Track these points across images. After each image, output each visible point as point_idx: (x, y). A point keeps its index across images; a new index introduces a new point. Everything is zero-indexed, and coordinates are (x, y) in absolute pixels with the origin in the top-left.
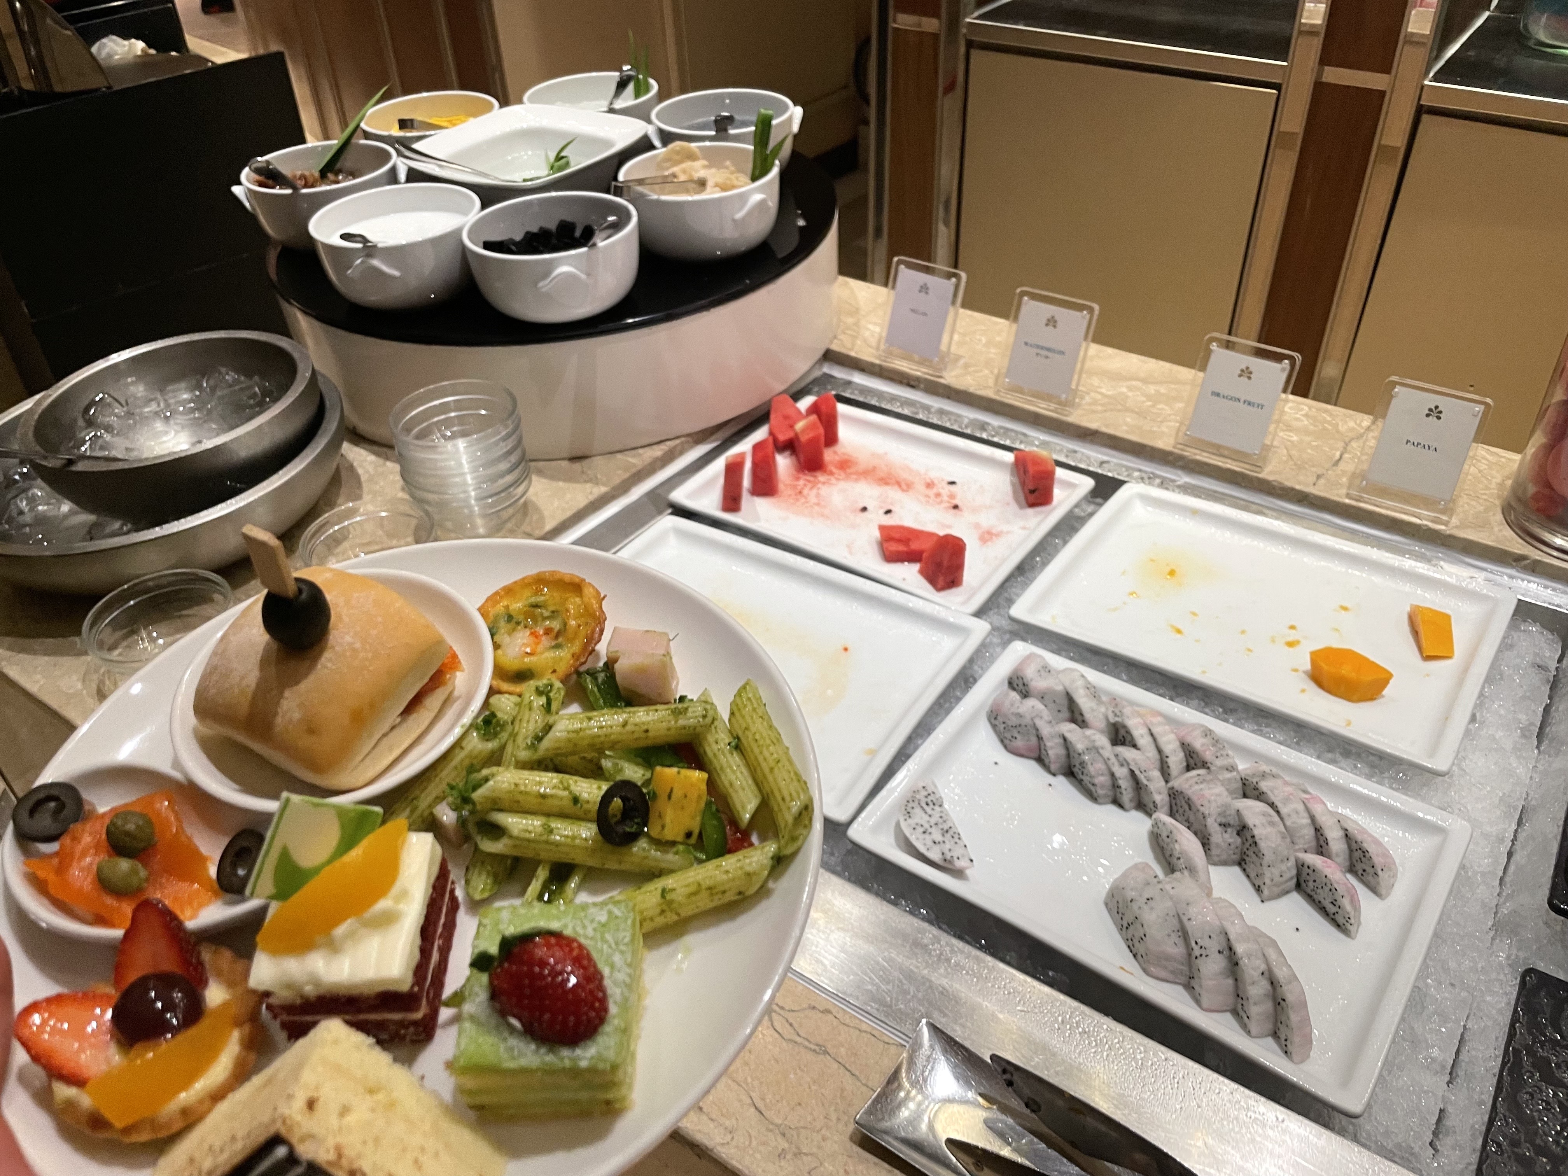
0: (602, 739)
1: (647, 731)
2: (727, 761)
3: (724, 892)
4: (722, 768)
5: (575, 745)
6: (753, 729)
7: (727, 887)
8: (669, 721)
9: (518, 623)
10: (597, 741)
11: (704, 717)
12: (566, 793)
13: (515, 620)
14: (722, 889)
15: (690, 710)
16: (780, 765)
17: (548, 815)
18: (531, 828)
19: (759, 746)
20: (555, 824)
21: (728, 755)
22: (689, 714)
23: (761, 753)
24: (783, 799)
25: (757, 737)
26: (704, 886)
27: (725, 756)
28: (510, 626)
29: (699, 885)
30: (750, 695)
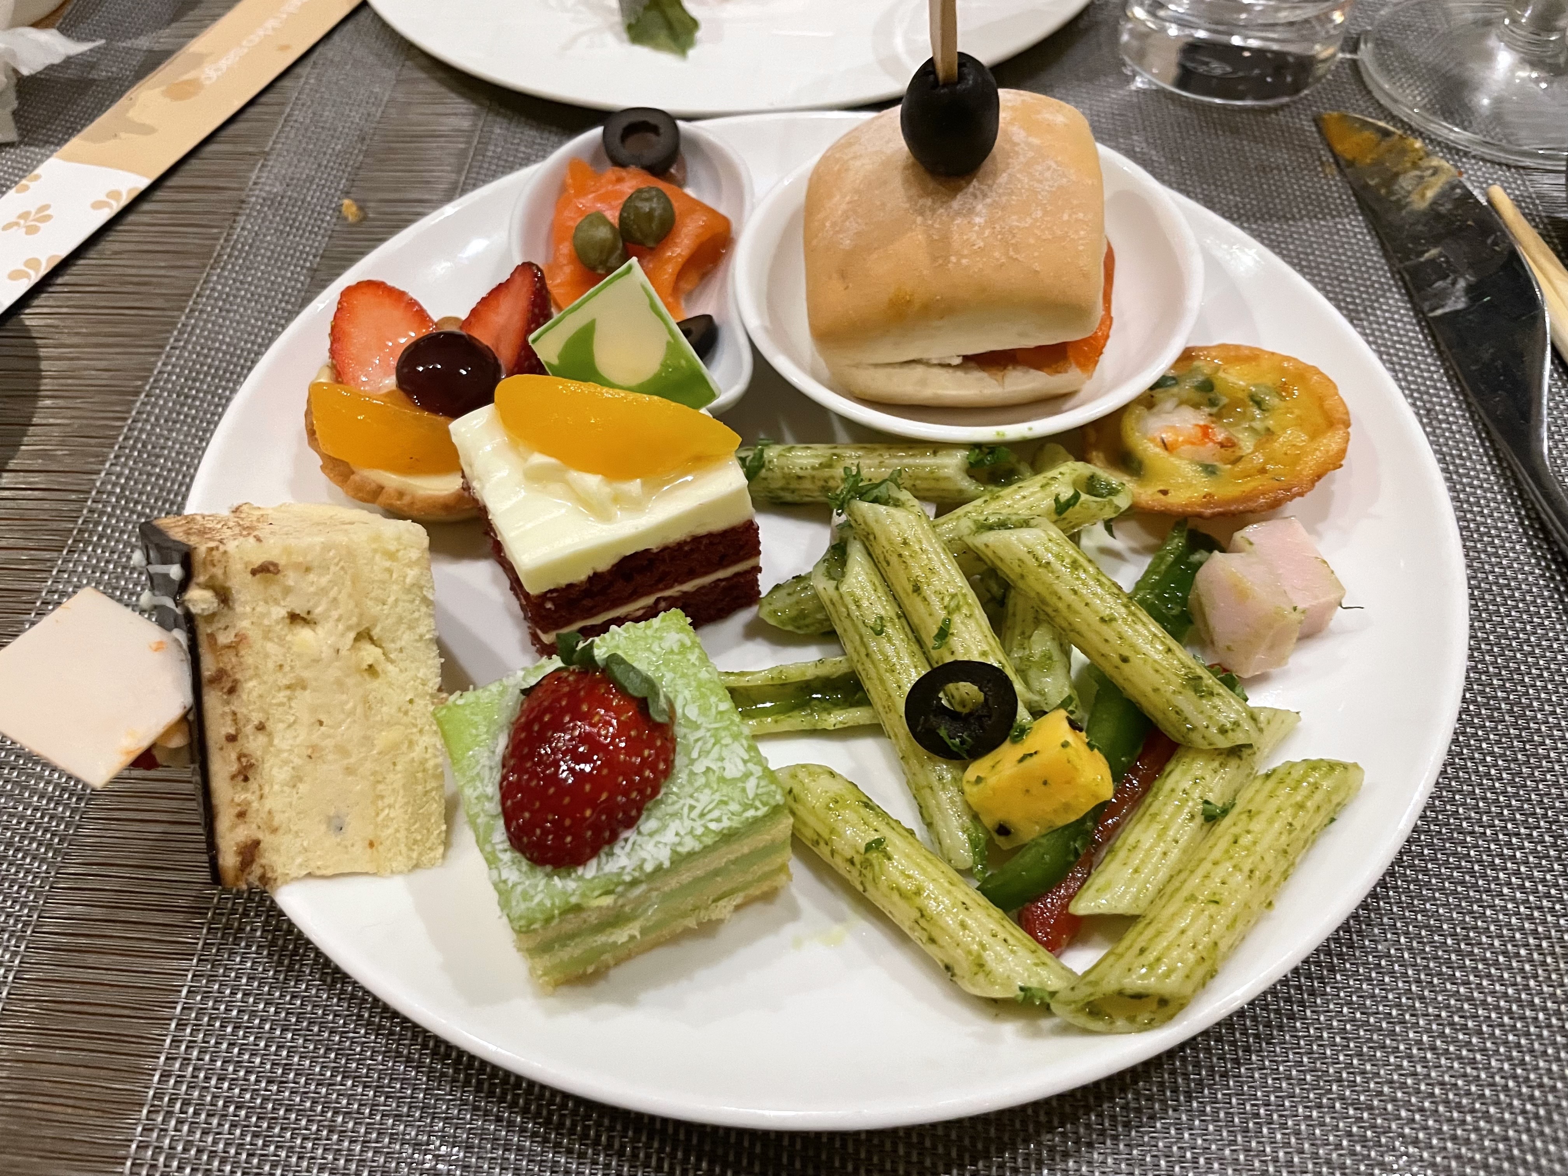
0: (1061, 605)
1: (1125, 660)
2: (1173, 817)
3: (932, 940)
4: (1154, 816)
5: (1022, 577)
6: (1257, 826)
7: (944, 940)
8: (1168, 683)
9: (1212, 403)
10: (1053, 600)
11: (1223, 731)
12: (943, 614)
13: (1212, 395)
14: (936, 934)
15: (1217, 701)
16: (1213, 908)
17: (903, 615)
18: (865, 604)
19: (1227, 851)
20: (896, 633)
21: (1185, 815)
22: (1206, 704)
23: (1216, 863)
24: (1142, 951)
25: (1246, 840)
26: (919, 901)
27: (1179, 808)
28: (1196, 396)
29: (918, 893)
30: (1325, 785)
